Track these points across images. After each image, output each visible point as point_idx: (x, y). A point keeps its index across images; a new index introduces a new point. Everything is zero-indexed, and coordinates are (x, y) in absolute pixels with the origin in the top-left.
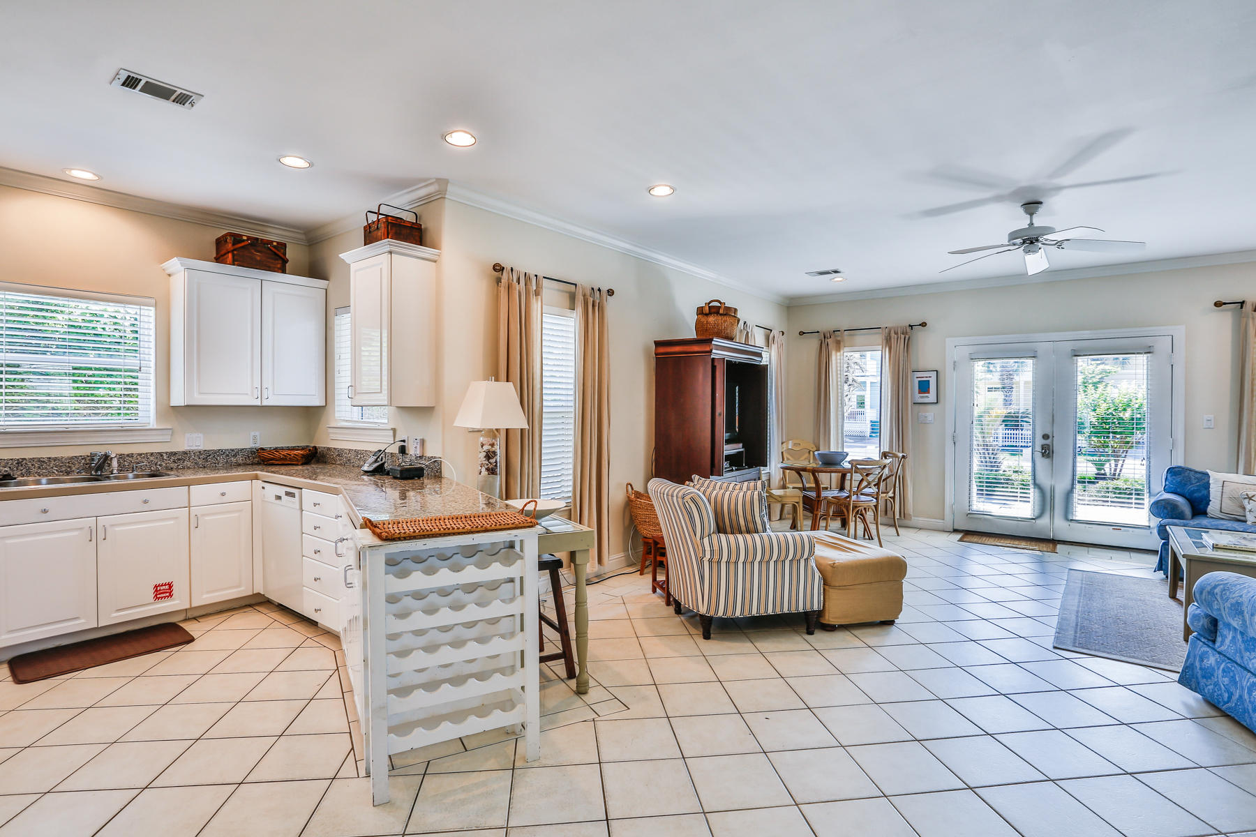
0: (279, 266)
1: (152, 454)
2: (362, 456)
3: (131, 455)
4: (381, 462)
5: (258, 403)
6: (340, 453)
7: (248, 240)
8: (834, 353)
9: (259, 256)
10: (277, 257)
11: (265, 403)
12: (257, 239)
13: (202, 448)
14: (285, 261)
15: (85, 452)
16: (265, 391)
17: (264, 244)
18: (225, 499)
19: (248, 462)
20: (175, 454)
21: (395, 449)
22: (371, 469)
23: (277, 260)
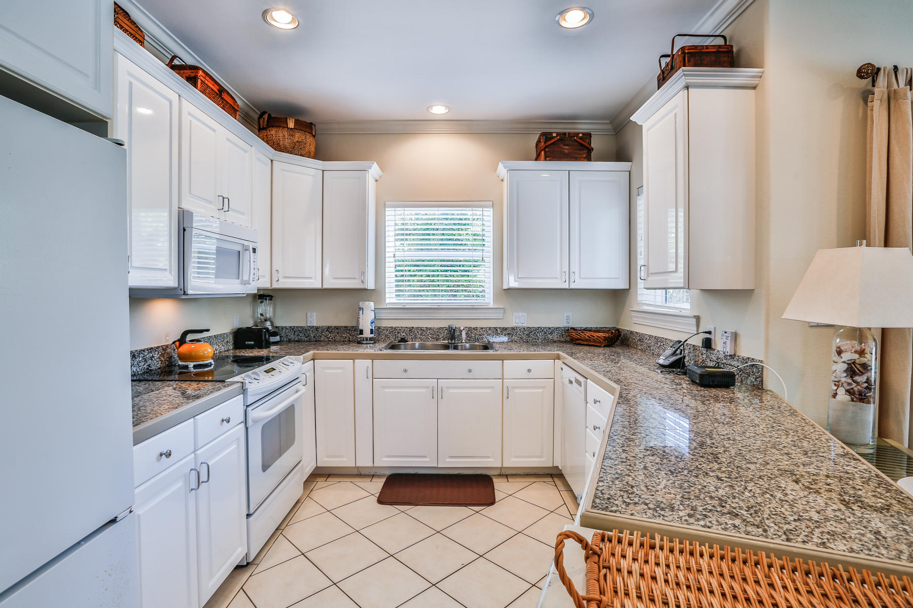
0: (585, 155)
1: (490, 328)
2: (662, 344)
3: (475, 329)
4: (679, 356)
5: (566, 286)
6: (642, 338)
7: (557, 136)
9: (567, 149)
10: (583, 148)
11: (573, 286)
12: (565, 134)
13: (525, 325)
14: (590, 150)
15: (445, 324)
16: (572, 275)
17: (572, 137)
18: (531, 375)
19: (562, 339)
20: (506, 329)
21: (697, 341)
22: (667, 363)
23: (583, 150)
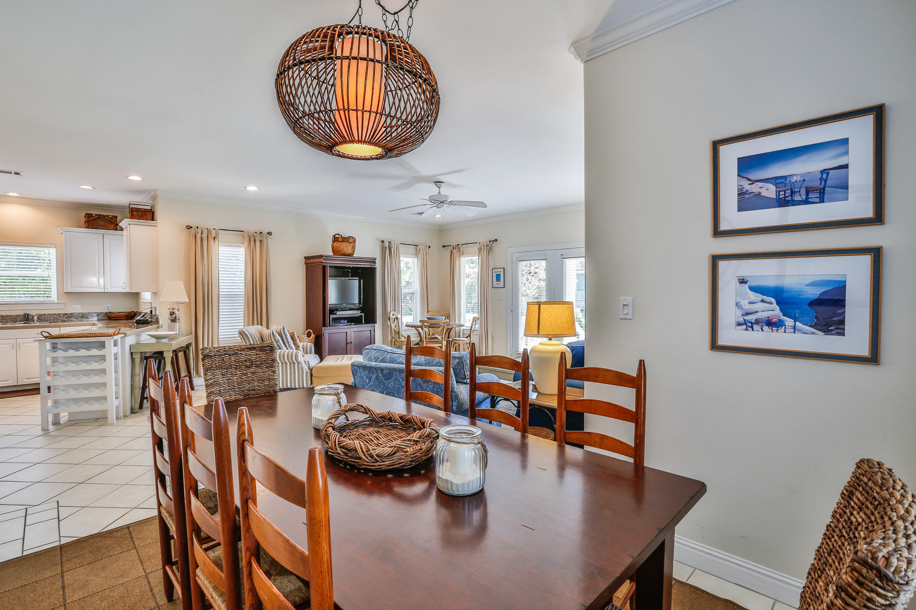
0: (113, 227)
1: (55, 314)
3: (44, 314)
5: (102, 291)
7: (96, 216)
8: (457, 258)
9: (102, 223)
10: (112, 223)
11: (106, 291)
12: (101, 215)
13: (80, 312)
14: (116, 224)
16: (106, 286)
17: (105, 217)
20: (67, 314)
